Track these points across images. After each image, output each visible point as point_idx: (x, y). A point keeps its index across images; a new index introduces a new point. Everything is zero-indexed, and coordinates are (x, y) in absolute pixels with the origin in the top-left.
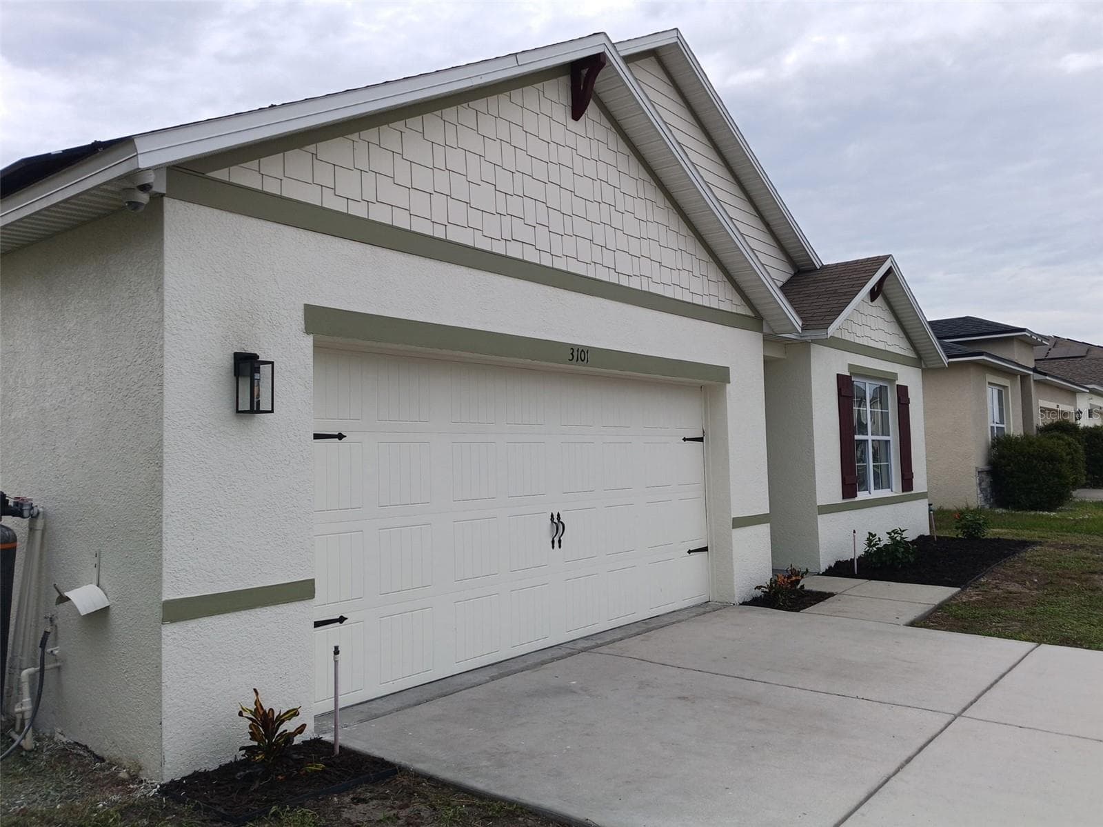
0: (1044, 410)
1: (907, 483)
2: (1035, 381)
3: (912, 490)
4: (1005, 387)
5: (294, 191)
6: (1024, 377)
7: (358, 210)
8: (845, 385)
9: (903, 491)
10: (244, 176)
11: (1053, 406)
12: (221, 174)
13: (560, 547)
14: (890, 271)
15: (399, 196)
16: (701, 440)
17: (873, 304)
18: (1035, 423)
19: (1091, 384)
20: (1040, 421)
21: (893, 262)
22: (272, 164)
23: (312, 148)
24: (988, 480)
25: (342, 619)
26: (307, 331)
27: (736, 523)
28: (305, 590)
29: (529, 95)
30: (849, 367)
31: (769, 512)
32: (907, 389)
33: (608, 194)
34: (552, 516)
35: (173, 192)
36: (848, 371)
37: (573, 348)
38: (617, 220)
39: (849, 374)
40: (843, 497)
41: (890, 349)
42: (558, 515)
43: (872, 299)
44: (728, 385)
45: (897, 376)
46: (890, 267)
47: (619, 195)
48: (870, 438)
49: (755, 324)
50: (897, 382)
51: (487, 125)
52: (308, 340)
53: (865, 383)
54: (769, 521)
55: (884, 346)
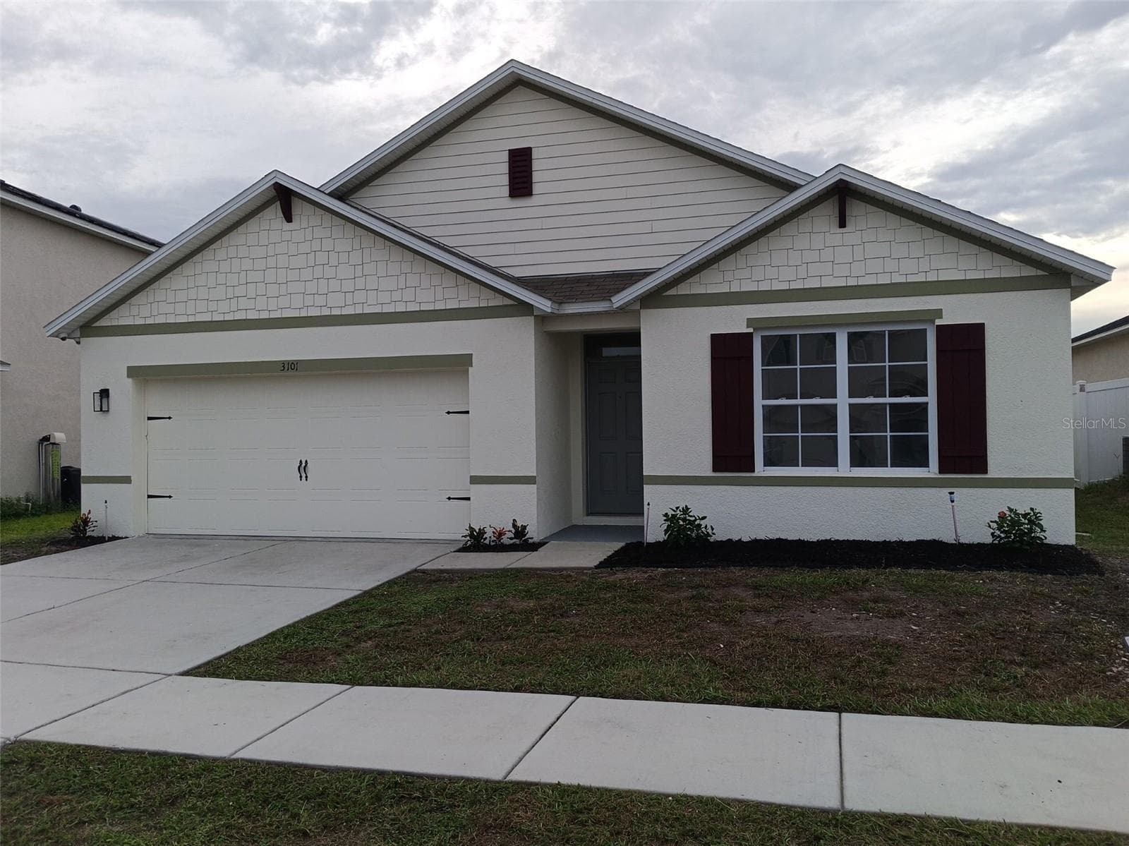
3: (984, 471)
5: (123, 322)
7: (149, 321)
8: (729, 345)
9: (942, 472)
10: (104, 322)
12: (97, 324)
13: (306, 480)
15: (170, 308)
17: (847, 229)
22: (114, 314)
23: (128, 302)
25: (170, 497)
26: (128, 376)
27: (475, 480)
28: (127, 480)
29: (253, 225)
30: (750, 322)
31: (535, 475)
32: (981, 327)
33: (321, 258)
34: (301, 461)
35: (83, 335)
36: (748, 327)
37: (283, 363)
38: (330, 272)
39: (751, 330)
40: (715, 470)
41: (911, 279)
42: (306, 461)
43: (842, 224)
44: (470, 368)
45: (938, 313)
46: (841, 180)
47: (333, 256)
48: (843, 401)
49: (523, 308)
50: (938, 322)
51: (221, 254)
52: (130, 380)
53: (835, 333)
54: (534, 484)
55: (884, 280)
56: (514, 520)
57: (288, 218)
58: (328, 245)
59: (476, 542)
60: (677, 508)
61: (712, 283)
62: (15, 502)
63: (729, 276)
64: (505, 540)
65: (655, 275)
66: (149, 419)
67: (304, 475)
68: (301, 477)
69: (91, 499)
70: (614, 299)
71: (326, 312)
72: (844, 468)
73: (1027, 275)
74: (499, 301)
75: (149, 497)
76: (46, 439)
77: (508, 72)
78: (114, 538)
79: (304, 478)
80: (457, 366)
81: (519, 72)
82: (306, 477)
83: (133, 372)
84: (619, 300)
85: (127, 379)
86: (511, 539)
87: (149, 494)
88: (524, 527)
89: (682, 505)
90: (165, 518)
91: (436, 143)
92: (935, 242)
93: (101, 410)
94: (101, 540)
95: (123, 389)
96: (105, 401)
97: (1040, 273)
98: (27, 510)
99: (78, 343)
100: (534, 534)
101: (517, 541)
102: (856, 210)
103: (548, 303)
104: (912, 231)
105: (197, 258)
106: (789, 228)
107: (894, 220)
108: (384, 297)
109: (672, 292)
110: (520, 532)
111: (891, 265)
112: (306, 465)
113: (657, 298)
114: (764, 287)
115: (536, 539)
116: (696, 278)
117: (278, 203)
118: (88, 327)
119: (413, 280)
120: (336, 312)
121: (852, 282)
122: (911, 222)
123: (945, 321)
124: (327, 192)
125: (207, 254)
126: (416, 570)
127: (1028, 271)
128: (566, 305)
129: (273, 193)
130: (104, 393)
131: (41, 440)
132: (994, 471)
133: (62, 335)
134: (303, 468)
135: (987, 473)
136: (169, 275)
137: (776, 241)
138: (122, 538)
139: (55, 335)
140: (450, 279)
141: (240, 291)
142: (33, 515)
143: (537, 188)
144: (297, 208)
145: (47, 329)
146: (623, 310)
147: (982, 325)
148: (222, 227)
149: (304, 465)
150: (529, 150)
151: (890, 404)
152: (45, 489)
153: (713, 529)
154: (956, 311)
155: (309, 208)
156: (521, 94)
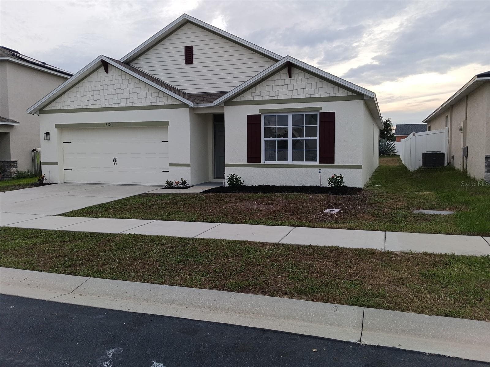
1: (325, 159)
5: (55, 108)
7: (62, 108)
8: (253, 119)
9: (320, 163)
10: (47, 109)
12: (45, 109)
15: (69, 104)
17: (292, 78)
22: (50, 106)
25: (71, 170)
26: (56, 128)
27: (171, 165)
28: (56, 164)
29: (95, 74)
30: (260, 111)
31: (190, 163)
32: (334, 113)
33: (119, 86)
34: (114, 158)
35: (40, 113)
36: (259, 113)
37: (107, 123)
38: (121, 91)
39: (260, 114)
40: (248, 162)
41: (312, 96)
42: (116, 158)
43: (290, 77)
44: (168, 126)
45: (320, 108)
46: (288, 61)
47: (122, 85)
48: (290, 139)
49: (185, 105)
50: (320, 111)
51: (85, 85)
52: (56, 129)
53: (288, 115)
54: (190, 166)
55: (303, 96)
56: (182, 178)
57: (107, 72)
58: (120, 82)
59: (170, 185)
60: (232, 174)
61: (247, 97)
62: (24, 173)
63: (253, 94)
64: (179, 185)
65: (228, 93)
66: (64, 143)
67: (115, 163)
68: (114, 163)
69: (45, 170)
70: (214, 102)
71: (120, 106)
72: (290, 162)
73: (343, 95)
74: (177, 103)
75: (65, 170)
76: (34, 150)
77: (184, 18)
78: (53, 184)
79: (115, 164)
80: (164, 125)
81: (187, 18)
82: (116, 163)
83: (57, 126)
84: (216, 102)
85: (55, 129)
86: (180, 185)
87: (65, 169)
88: (185, 181)
89: (233, 174)
90: (70, 177)
91: (160, 44)
92: (320, 84)
93: (47, 140)
94: (48, 184)
95: (54, 133)
96: (48, 136)
97: (354, 94)
98: (28, 176)
99: (39, 116)
100: (188, 183)
101: (183, 186)
102: (295, 71)
103: (192, 103)
104: (313, 79)
105: (77, 86)
106: (273, 78)
107: (307, 75)
108: (140, 101)
109: (235, 100)
110: (184, 182)
111: (306, 91)
112: (116, 159)
113: (230, 102)
114: (265, 98)
115: (190, 185)
116: (242, 95)
117: (103, 66)
118: (42, 110)
119: (149, 94)
120: (124, 106)
121: (293, 97)
122: (313, 76)
123: (323, 111)
124: (122, 62)
125: (80, 84)
126: (144, 193)
127: (350, 94)
128: (200, 104)
129: (101, 63)
130: (48, 134)
131: (33, 151)
132: (337, 163)
133: (33, 113)
134: (115, 160)
135: (334, 163)
136: (68, 92)
137: (269, 82)
138: (54, 184)
139: (30, 113)
140: (161, 95)
141: (92, 98)
142: (30, 177)
143: (194, 61)
144: (110, 69)
145: (27, 111)
146: (218, 106)
147: (335, 112)
148: (85, 75)
149: (115, 159)
150: (192, 46)
151: (305, 140)
152: (35, 169)
153: (243, 182)
154: (326, 107)
155: (114, 69)
156: (189, 26)
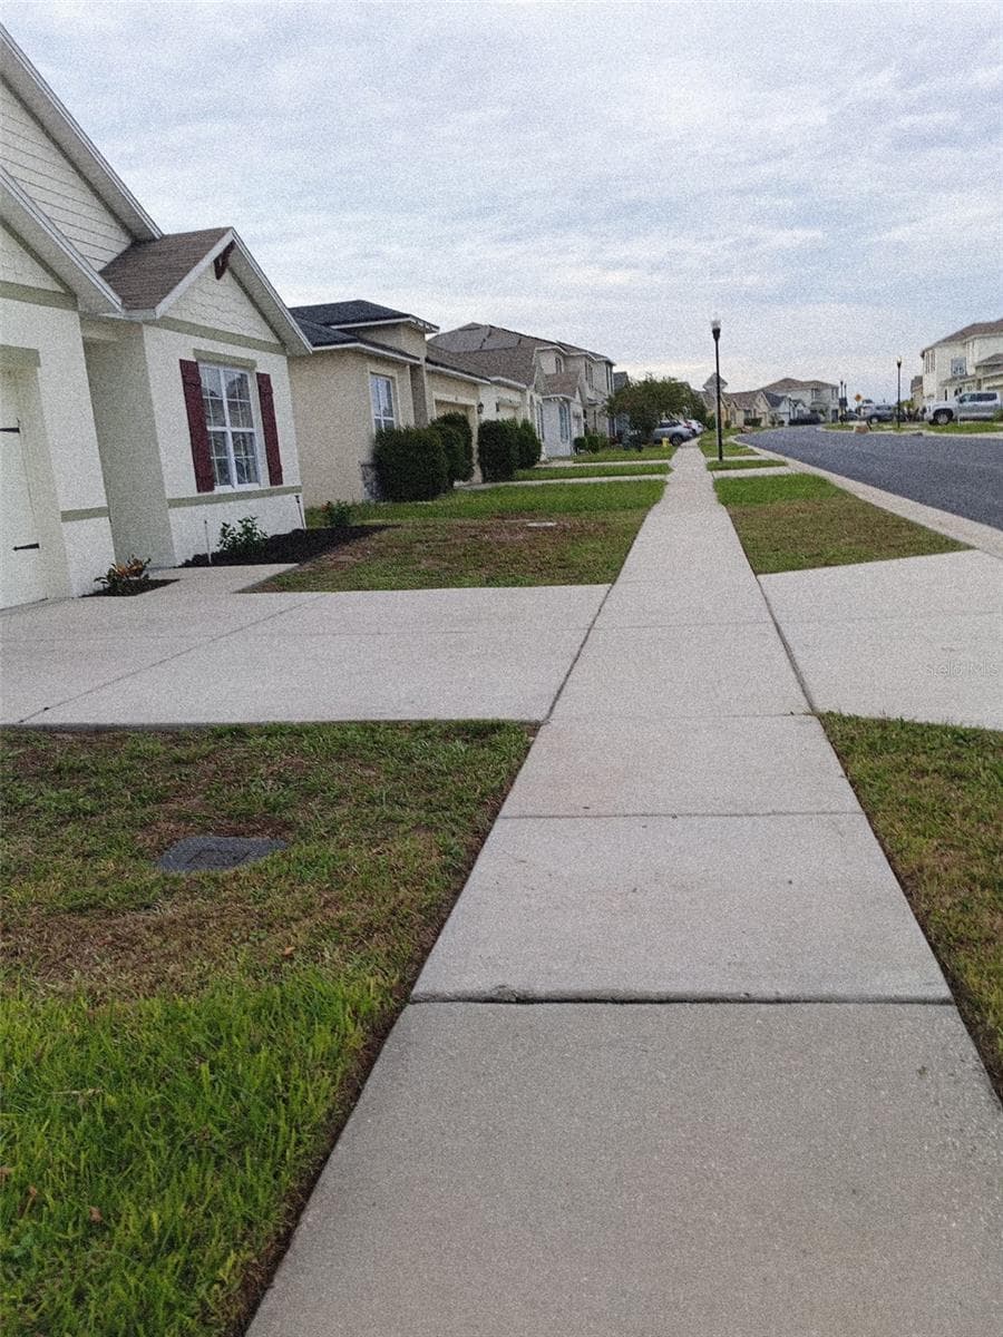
0: (439, 403)
1: (276, 475)
2: (428, 372)
3: (282, 483)
4: (392, 378)
6: (415, 369)
8: (189, 371)
9: (271, 484)
11: (451, 398)
14: (232, 246)
16: (17, 430)
17: (221, 282)
18: (429, 416)
19: (495, 375)
20: (434, 413)
21: (235, 234)
24: (372, 474)
30: (195, 352)
31: (106, 505)
36: (194, 357)
39: (196, 360)
40: (198, 491)
43: (218, 277)
44: (38, 368)
46: (233, 240)
48: (229, 430)
50: (255, 369)
53: (219, 370)
54: (107, 515)
70: (157, 311)
72: (236, 486)
74: (49, 286)
92: (248, 307)
123: (259, 369)
132: (284, 482)
151: (242, 433)
